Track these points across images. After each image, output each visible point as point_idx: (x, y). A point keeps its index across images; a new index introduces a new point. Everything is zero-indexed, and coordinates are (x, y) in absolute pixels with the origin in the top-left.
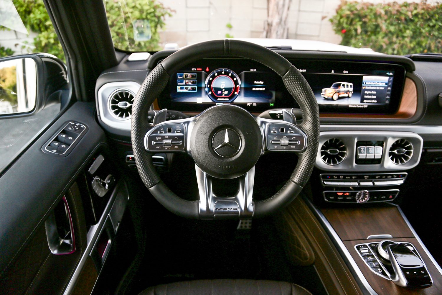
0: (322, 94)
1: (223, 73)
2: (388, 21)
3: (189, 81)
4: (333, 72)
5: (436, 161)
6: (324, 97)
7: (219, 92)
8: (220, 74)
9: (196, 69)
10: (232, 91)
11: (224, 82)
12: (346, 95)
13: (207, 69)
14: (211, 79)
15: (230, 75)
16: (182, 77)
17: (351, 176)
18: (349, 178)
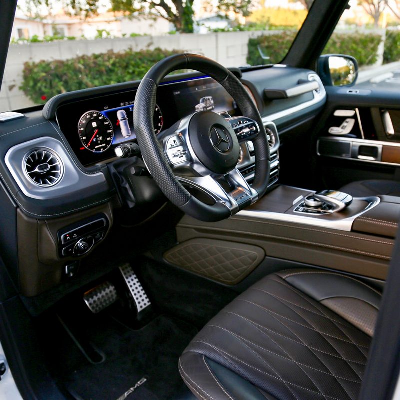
2: (90, 76)
4: (197, 89)
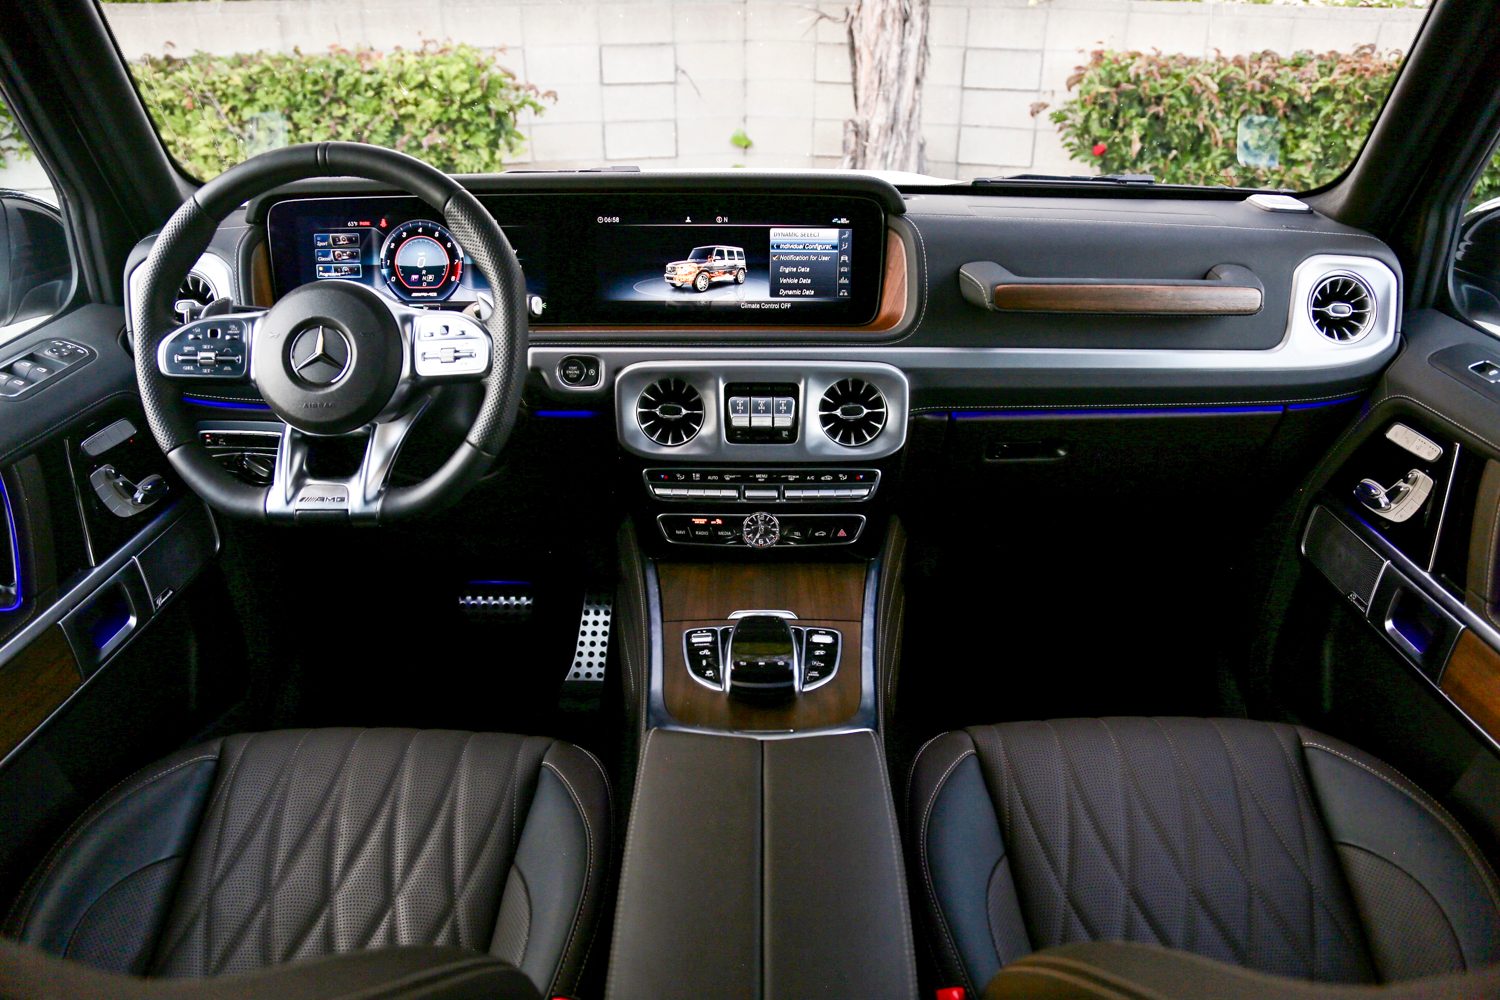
0: (666, 275)
1: (420, 230)
3: (343, 252)
4: (688, 220)
5: (1006, 454)
6: (673, 285)
7: (415, 277)
8: (412, 233)
9: (356, 223)
10: (445, 274)
11: (423, 254)
12: (729, 278)
13: (383, 223)
14: (393, 245)
15: (437, 234)
16: (325, 244)
17: (721, 475)
18: (716, 478)
